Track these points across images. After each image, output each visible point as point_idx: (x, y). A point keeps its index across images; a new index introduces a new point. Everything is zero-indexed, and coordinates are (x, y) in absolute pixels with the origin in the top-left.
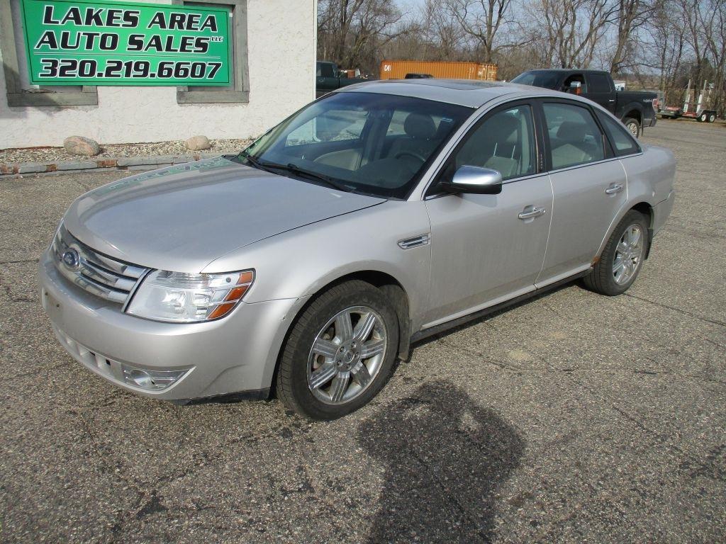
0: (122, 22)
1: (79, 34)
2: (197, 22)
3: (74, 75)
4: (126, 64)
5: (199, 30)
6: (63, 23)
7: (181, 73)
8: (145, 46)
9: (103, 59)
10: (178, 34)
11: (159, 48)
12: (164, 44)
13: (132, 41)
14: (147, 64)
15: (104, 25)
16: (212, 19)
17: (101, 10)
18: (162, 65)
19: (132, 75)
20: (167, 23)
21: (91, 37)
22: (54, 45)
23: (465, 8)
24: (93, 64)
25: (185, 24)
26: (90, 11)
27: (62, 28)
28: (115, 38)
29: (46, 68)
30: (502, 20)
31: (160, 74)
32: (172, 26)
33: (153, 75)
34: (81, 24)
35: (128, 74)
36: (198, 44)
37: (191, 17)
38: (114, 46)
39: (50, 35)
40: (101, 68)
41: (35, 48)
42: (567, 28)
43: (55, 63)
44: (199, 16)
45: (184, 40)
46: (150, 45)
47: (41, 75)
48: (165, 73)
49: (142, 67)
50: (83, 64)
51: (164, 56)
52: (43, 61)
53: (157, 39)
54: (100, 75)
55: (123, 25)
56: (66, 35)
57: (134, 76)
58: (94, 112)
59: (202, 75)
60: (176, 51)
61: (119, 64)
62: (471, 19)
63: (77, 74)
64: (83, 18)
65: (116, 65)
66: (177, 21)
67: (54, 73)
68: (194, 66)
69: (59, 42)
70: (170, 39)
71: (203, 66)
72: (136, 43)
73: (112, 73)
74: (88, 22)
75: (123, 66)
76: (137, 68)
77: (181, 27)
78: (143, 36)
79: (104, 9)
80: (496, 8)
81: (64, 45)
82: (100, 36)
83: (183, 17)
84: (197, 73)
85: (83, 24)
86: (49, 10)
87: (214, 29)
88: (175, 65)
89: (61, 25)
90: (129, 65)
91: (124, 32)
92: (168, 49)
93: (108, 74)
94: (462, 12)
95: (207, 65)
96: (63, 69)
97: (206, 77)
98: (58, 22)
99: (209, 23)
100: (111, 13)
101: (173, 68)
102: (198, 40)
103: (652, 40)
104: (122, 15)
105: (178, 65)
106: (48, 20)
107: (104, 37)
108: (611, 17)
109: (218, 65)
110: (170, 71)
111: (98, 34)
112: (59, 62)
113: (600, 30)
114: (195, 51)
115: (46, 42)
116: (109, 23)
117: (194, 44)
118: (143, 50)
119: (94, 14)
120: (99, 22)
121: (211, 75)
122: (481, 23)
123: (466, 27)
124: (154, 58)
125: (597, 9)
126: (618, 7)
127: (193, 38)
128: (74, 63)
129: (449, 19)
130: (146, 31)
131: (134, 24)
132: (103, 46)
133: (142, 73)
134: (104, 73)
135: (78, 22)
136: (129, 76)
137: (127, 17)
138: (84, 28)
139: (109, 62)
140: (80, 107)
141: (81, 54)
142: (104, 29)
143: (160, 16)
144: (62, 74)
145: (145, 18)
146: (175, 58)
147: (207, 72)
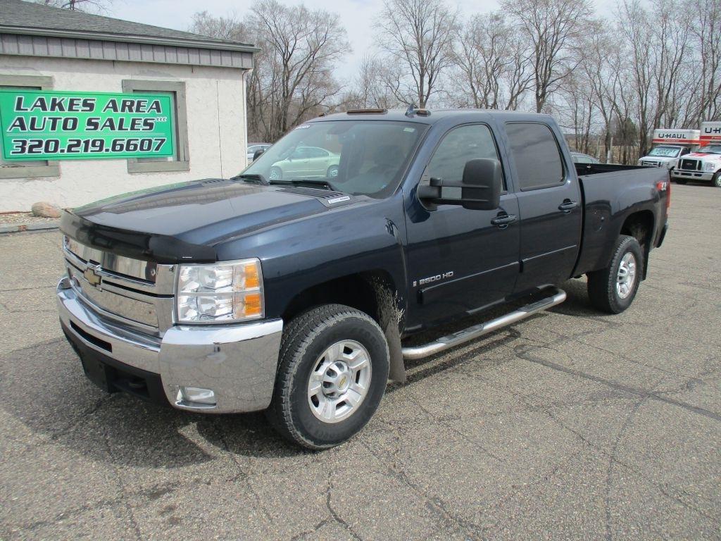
0: (80, 107)
1: (45, 118)
2: (145, 106)
3: (40, 152)
4: (84, 142)
5: (146, 113)
6: (31, 110)
7: (132, 147)
8: (100, 127)
9: (65, 138)
10: (128, 117)
11: (113, 128)
12: (117, 125)
13: (90, 123)
14: (102, 142)
15: (66, 111)
16: (157, 103)
17: (63, 99)
18: (115, 142)
19: (89, 150)
20: (119, 107)
21: (55, 120)
22: (23, 128)
23: (397, 79)
24: (57, 142)
25: (134, 108)
26: (54, 100)
27: (30, 114)
28: (75, 121)
29: (17, 147)
30: (433, 90)
31: (114, 149)
32: (123, 110)
33: (107, 150)
34: (46, 110)
35: (86, 150)
36: (146, 123)
37: (139, 103)
38: (74, 127)
39: (21, 120)
40: (64, 146)
41: (8, 131)
42: (491, 96)
43: (24, 143)
44: (146, 101)
45: (134, 121)
46: (105, 126)
47: (13, 153)
48: (118, 148)
49: (98, 143)
50: (48, 143)
51: (117, 134)
52: (15, 141)
53: (111, 121)
54: (62, 151)
55: (82, 111)
56: (33, 120)
57: (92, 151)
58: (57, 182)
59: (149, 148)
60: (127, 129)
61: (79, 142)
62: (403, 89)
63: (43, 151)
64: (49, 106)
65: (76, 143)
66: (128, 106)
67: (23, 150)
68: (142, 142)
69: (28, 125)
70: (122, 121)
71: (150, 141)
72: (93, 124)
73: (73, 149)
74: (53, 109)
75: (82, 143)
77: (131, 110)
78: (99, 119)
79: (66, 98)
80: (426, 79)
81: (32, 128)
82: (63, 120)
83: (132, 103)
84: (145, 147)
85: (49, 110)
86: (20, 100)
87: (159, 111)
88: (126, 141)
89: (29, 112)
90: (87, 143)
91: (82, 116)
92: (120, 128)
93: (69, 150)
94: (396, 84)
95: (153, 141)
96: (31, 148)
97: (153, 150)
98: (27, 110)
99: (154, 106)
100: (72, 101)
101: (125, 143)
102: (146, 121)
103: (565, 104)
104: (81, 103)
105: (129, 142)
106: (19, 108)
107: (66, 121)
108: (529, 85)
109: (163, 141)
110: (122, 146)
111: (61, 118)
112: (28, 142)
113: (520, 97)
114: (143, 130)
115: (17, 126)
116: (71, 109)
117: (142, 124)
118: (99, 130)
119: (57, 102)
120: (61, 109)
121: (157, 149)
122: (413, 93)
123: (400, 97)
124: (108, 136)
125: (516, 78)
126: (534, 76)
127: (141, 119)
128: (40, 142)
129: (383, 90)
130: (101, 115)
131: (91, 109)
132: (65, 127)
133: (98, 149)
134: (66, 150)
135: (44, 108)
137: (85, 104)
138: (49, 114)
139: (70, 140)
140: (45, 178)
141: (47, 135)
142: (66, 114)
143: (113, 102)
144: (30, 151)
145: (100, 104)
146: (125, 136)
147: (154, 147)
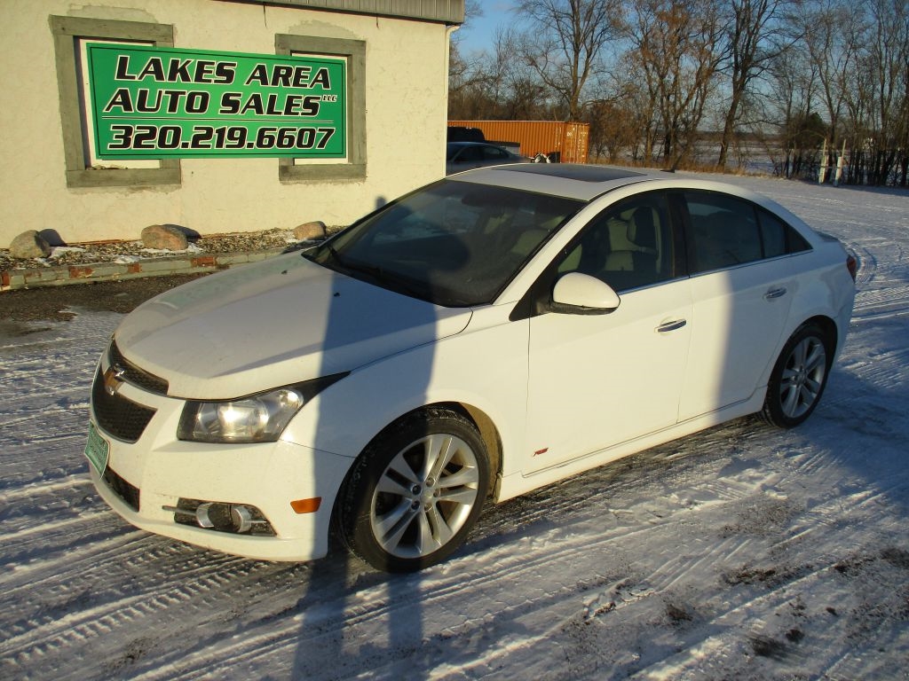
0: (214, 77)
1: (160, 92)
2: (307, 77)
3: (153, 146)
4: (217, 131)
5: (308, 87)
6: (140, 78)
8: (241, 107)
9: (191, 125)
10: (282, 92)
11: (259, 111)
12: (265, 107)
13: (226, 101)
14: (243, 131)
15: (193, 82)
16: (324, 72)
17: (188, 62)
18: (262, 131)
19: (225, 145)
20: (270, 79)
21: (175, 96)
22: (128, 107)
24: (177, 131)
25: (291, 79)
26: (175, 63)
27: (140, 84)
28: (205, 97)
29: (117, 137)
31: (260, 144)
32: (275, 83)
33: (250, 145)
34: (162, 79)
35: (220, 144)
36: (307, 104)
37: (299, 70)
38: (203, 108)
39: (124, 94)
40: (187, 138)
41: (104, 111)
43: (129, 130)
44: (309, 69)
45: (290, 99)
46: (248, 106)
47: (111, 146)
48: (266, 141)
49: (237, 134)
50: (164, 131)
51: (265, 120)
52: (114, 128)
53: (256, 98)
54: (185, 145)
55: (216, 81)
56: (143, 94)
57: (228, 146)
58: (175, 194)
59: (310, 144)
60: (280, 113)
61: (210, 131)
63: (156, 144)
64: (166, 72)
65: (205, 132)
66: (282, 76)
67: (127, 144)
68: (302, 132)
69: (134, 104)
70: (273, 99)
71: (312, 132)
72: (231, 103)
73: (201, 142)
74: (172, 77)
75: (214, 133)
76: (231, 137)
77: (286, 83)
78: (239, 95)
79: (193, 60)
81: (141, 107)
82: (187, 95)
83: (289, 70)
84: (305, 141)
85: (166, 80)
86: (123, 61)
87: (326, 85)
88: (278, 131)
89: (137, 81)
90: (221, 132)
91: (216, 89)
92: (270, 111)
93: (195, 144)
95: (317, 132)
96: (139, 138)
97: (316, 146)
98: (134, 78)
99: (320, 78)
100: (201, 65)
101: (276, 135)
102: (307, 99)
104: (214, 69)
105: (282, 132)
106: (121, 74)
107: (192, 97)
108: (721, 66)
109: (331, 132)
110: (271, 139)
111: (184, 93)
112: (135, 129)
114: (303, 114)
115: (119, 103)
116: (199, 78)
117: (302, 105)
118: (239, 113)
119: (179, 66)
120: (186, 78)
121: (322, 145)
124: (251, 122)
127: (300, 98)
128: (153, 130)
130: (243, 89)
131: (229, 79)
132: (190, 108)
133: (237, 142)
134: (190, 143)
135: (160, 77)
136: (221, 147)
137: (220, 71)
138: (166, 85)
139: (196, 128)
140: (159, 187)
141: (163, 118)
142: (192, 86)
143: (261, 69)
144: (138, 144)
145: (242, 72)
146: (276, 123)
147: (316, 142)
